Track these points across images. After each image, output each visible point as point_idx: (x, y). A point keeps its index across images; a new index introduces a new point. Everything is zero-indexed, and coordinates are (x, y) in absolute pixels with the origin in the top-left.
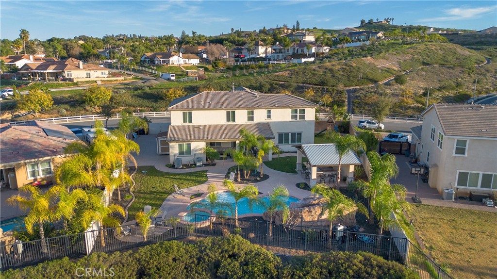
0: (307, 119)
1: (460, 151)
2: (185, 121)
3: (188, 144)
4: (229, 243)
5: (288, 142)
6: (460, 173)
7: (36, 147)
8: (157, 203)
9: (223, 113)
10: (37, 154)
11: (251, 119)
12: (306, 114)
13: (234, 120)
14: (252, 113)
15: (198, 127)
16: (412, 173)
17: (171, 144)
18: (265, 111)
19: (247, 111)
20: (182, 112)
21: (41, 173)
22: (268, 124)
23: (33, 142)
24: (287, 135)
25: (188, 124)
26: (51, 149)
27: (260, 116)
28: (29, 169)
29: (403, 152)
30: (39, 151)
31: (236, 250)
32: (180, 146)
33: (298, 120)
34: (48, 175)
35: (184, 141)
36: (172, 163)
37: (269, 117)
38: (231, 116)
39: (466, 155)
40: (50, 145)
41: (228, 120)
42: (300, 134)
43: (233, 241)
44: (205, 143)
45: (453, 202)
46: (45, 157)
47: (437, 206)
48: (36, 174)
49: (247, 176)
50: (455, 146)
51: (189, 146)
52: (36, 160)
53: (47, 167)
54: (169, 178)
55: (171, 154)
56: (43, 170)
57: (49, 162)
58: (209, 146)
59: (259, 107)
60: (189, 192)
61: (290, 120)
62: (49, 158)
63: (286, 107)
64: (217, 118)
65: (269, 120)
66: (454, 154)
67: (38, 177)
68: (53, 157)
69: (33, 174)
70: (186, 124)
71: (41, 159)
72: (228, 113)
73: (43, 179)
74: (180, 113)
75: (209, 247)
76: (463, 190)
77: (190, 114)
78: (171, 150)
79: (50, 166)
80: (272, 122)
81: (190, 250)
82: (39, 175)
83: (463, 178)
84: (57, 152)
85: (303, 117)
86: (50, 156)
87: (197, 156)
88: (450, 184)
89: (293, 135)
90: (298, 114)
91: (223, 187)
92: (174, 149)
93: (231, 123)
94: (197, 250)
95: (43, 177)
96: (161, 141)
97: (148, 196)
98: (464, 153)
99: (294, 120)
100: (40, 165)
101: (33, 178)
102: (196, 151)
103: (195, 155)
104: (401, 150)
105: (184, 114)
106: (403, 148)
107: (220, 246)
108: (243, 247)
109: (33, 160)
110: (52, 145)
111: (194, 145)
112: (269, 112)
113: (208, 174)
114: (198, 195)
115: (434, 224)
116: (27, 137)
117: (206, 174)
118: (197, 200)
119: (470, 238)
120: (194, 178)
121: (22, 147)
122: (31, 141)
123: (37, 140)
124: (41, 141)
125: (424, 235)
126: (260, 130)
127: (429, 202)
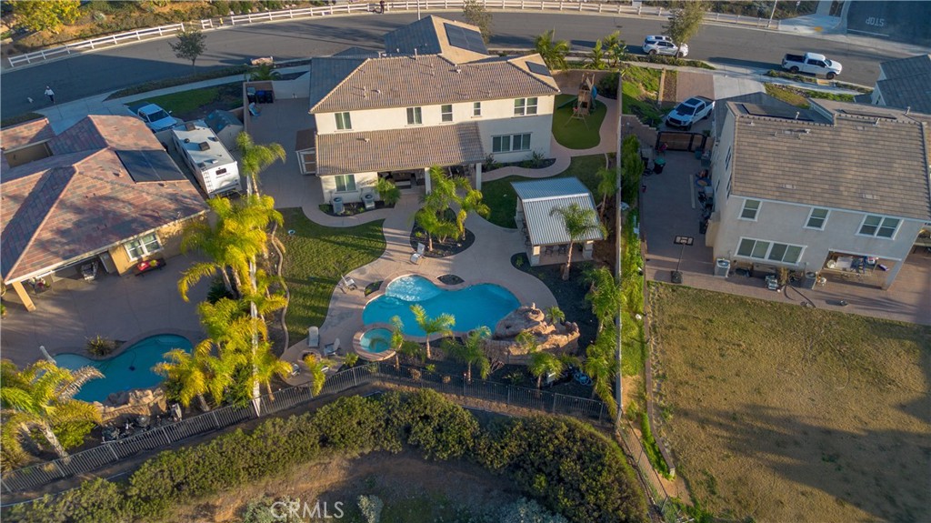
0: (539, 112)
1: (749, 213)
2: (339, 127)
3: (350, 176)
4: (420, 402)
5: (509, 149)
6: (743, 240)
7: (126, 211)
8: (321, 305)
9: (403, 111)
10: (134, 226)
11: (447, 117)
12: (539, 105)
13: (420, 121)
14: (449, 108)
15: (361, 138)
16: (675, 242)
17: (323, 177)
18: (470, 106)
19: (440, 106)
20: (333, 114)
21: (145, 250)
22: (476, 123)
23: (118, 200)
24: (507, 138)
25: (345, 131)
26: (150, 213)
27: (463, 112)
28: (129, 248)
29: (693, 148)
30: (134, 220)
31: (428, 412)
32: (339, 180)
33: (525, 114)
34: (156, 251)
35: (344, 171)
36: (328, 203)
37: (477, 112)
38: (414, 115)
39: (756, 219)
40: (146, 204)
41: (410, 120)
42: (528, 136)
43: (425, 398)
44: (376, 174)
45: (726, 280)
46: (146, 230)
47: (700, 290)
48: (140, 252)
49: (442, 239)
50: (743, 207)
51: (352, 178)
52: (136, 237)
53: (151, 240)
54: (330, 242)
55: (326, 191)
56: (147, 246)
57: (153, 234)
58: (382, 180)
59: (461, 98)
60: (362, 277)
61: (513, 115)
62: (153, 230)
63: (506, 95)
64: (392, 119)
65: (477, 119)
66: (739, 217)
67: (143, 256)
68: (157, 229)
69: (135, 253)
70: (341, 132)
71: (141, 235)
72: (410, 112)
73: (150, 258)
74: (331, 116)
75: (397, 406)
76: (744, 261)
77: (347, 116)
78: (324, 186)
79: (155, 239)
80: (482, 121)
81: (376, 409)
82: (143, 253)
83: (746, 247)
84: (160, 217)
85: (534, 110)
86: (153, 228)
87: (365, 192)
88: (728, 252)
89: (517, 138)
90: (526, 107)
91: (409, 267)
92: (330, 183)
93: (415, 125)
94: (383, 409)
95: (148, 254)
96: (304, 155)
97: (306, 288)
98: (753, 217)
99: (519, 115)
100: (142, 242)
101: (136, 259)
102: (363, 184)
103: (362, 189)
104: (691, 145)
105: (338, 116)
106: (693, 143)
107: (409, 404)
108: (436, 407)
109: (131, 238)
110: (149, 203)
111: (358, 177)
112: (478, 105)
113: (384, 230)
114: (375, 286)
115: (683, 328)
116: (107, 191)
117: (382, 232)
118: (375, 297)
119: (717, 357)
120: (366, 243)
121: (106, 212)
122: (116, 200)
123: (122, 196)
124: (130, 196)
125: (663, 352)
126: (462, 144)
127: (692, 280)
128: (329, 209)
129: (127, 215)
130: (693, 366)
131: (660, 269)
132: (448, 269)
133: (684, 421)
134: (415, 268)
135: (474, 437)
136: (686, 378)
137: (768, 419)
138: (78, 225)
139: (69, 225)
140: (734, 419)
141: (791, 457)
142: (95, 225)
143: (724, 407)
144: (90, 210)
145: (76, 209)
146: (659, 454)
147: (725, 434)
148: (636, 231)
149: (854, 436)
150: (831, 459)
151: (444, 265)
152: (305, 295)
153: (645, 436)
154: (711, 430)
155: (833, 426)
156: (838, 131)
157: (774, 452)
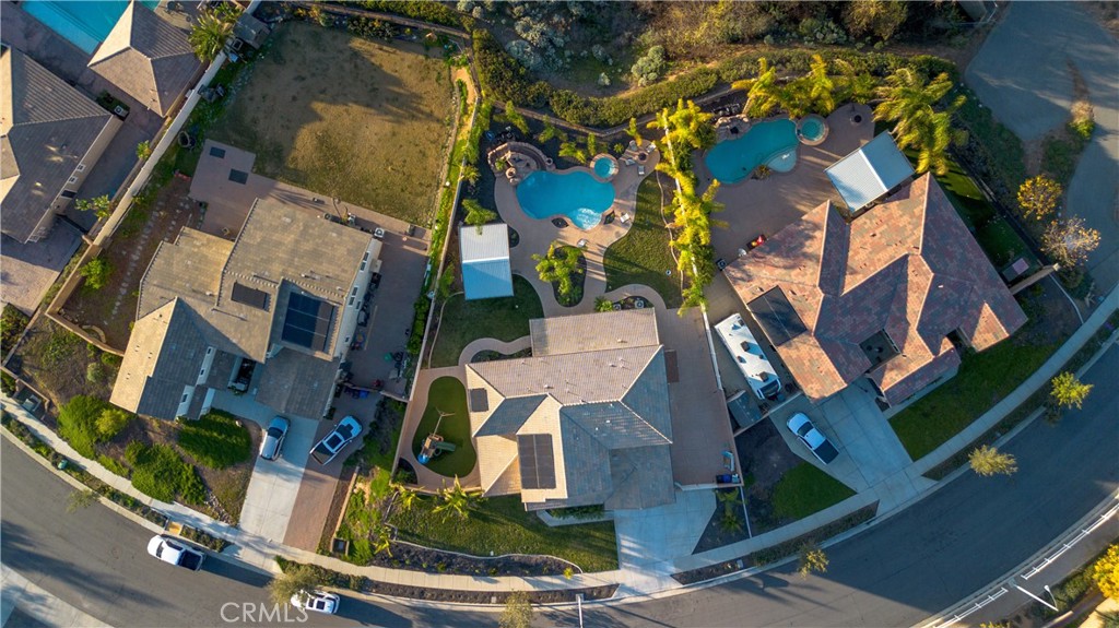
8: (641, 204)
23: (783, 268)
54: (641, 267)
60: (616, 229)
97: (652, 220)
113: (605, 279)
114: (609, 220)
115: (421, 184)
116: (794, 272)
117: (607, 277)
118: (608, 211)
119: (408, 159)
120: (617, 264)
121: (788, 257)
122: (785, 268)
123: (783, 271)
124: (778, 271)
125: (438, 165)
126: (545, 336)
127: (401, 226)
128: (647, 304)
129: (775, 256)
130: (424, 155)
131: (419, 240)
132: (561, 233)
133: (440, 117)
134: (584, 236)
135: (552, 96)
136: (431, 146)
137: (395, 114)
138: (802, 245)
139: (808, 243)
140: (413, 116)
141: (394, 92)
142: (792, 246)
143: (416, 124)
144: (798, 257)
145: (807, 256)
146: (461, 90)
147: (421, 107)
148: (429, 268)
149: (356, 102)
150: (374, 90)
151: (563, 238)
152: (651, 213)
153: (465, 99)
154: (427, 110)
155: (363, 109)
156: (283, 273)
157: (401, 94)
